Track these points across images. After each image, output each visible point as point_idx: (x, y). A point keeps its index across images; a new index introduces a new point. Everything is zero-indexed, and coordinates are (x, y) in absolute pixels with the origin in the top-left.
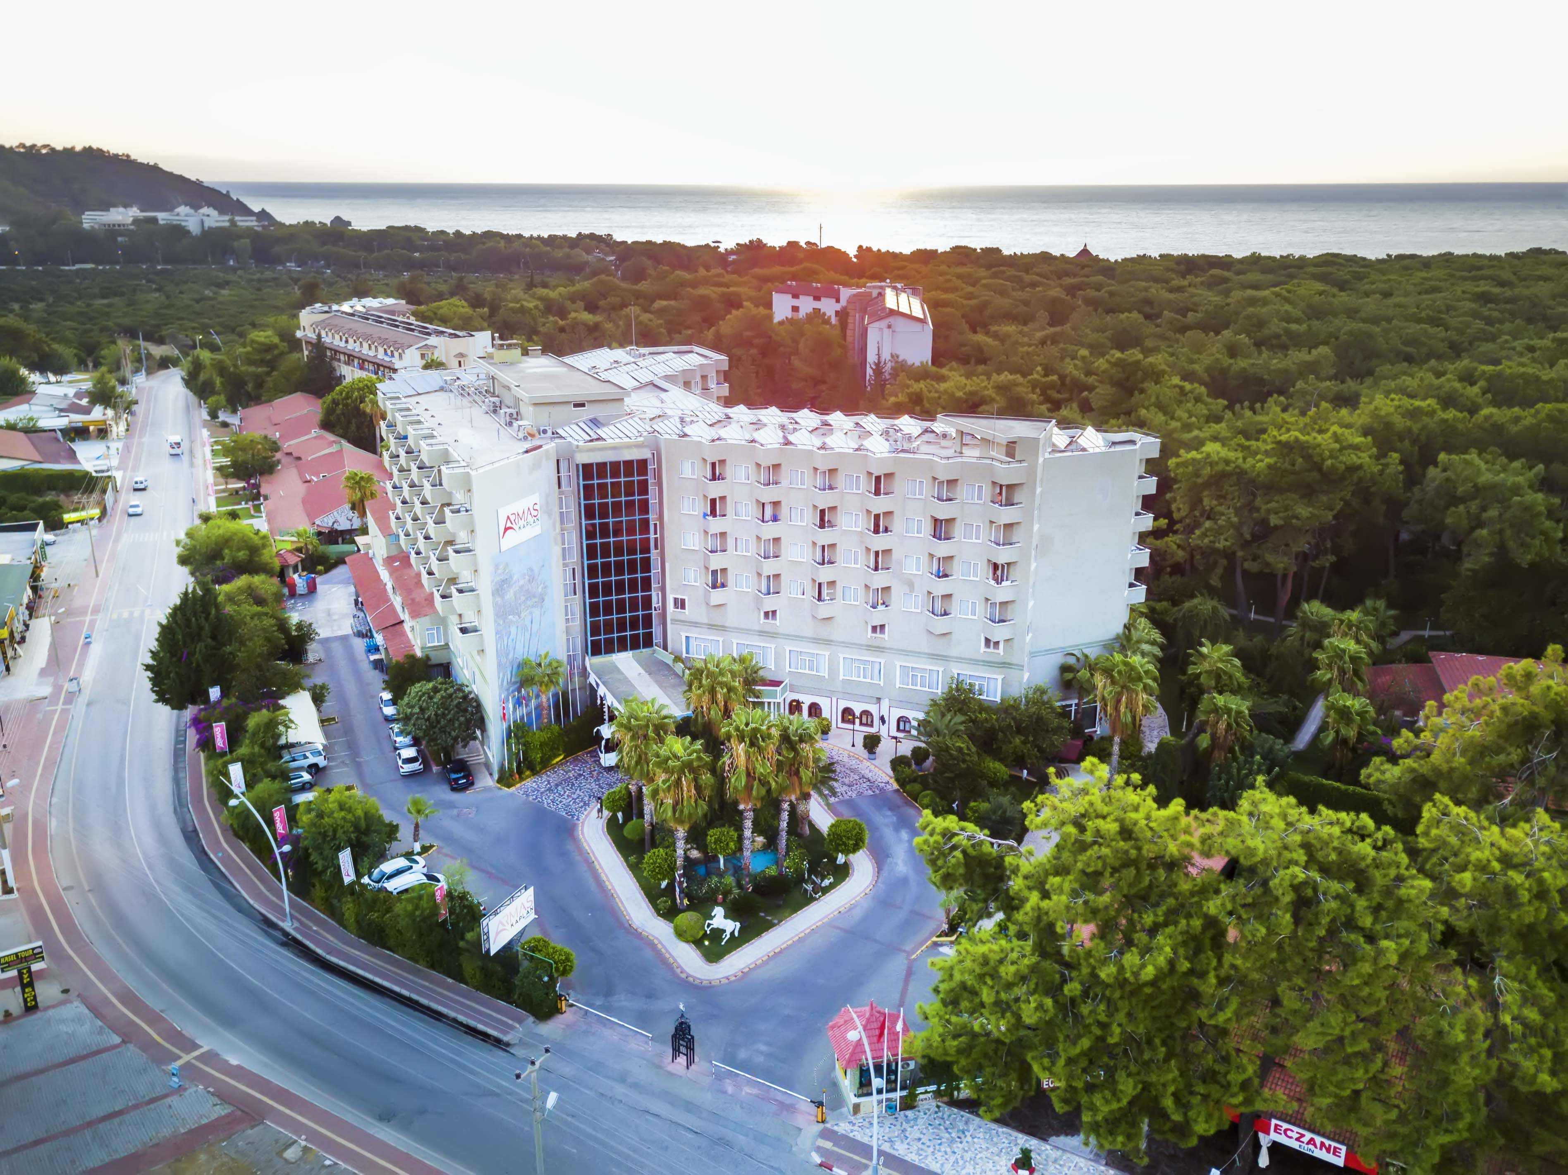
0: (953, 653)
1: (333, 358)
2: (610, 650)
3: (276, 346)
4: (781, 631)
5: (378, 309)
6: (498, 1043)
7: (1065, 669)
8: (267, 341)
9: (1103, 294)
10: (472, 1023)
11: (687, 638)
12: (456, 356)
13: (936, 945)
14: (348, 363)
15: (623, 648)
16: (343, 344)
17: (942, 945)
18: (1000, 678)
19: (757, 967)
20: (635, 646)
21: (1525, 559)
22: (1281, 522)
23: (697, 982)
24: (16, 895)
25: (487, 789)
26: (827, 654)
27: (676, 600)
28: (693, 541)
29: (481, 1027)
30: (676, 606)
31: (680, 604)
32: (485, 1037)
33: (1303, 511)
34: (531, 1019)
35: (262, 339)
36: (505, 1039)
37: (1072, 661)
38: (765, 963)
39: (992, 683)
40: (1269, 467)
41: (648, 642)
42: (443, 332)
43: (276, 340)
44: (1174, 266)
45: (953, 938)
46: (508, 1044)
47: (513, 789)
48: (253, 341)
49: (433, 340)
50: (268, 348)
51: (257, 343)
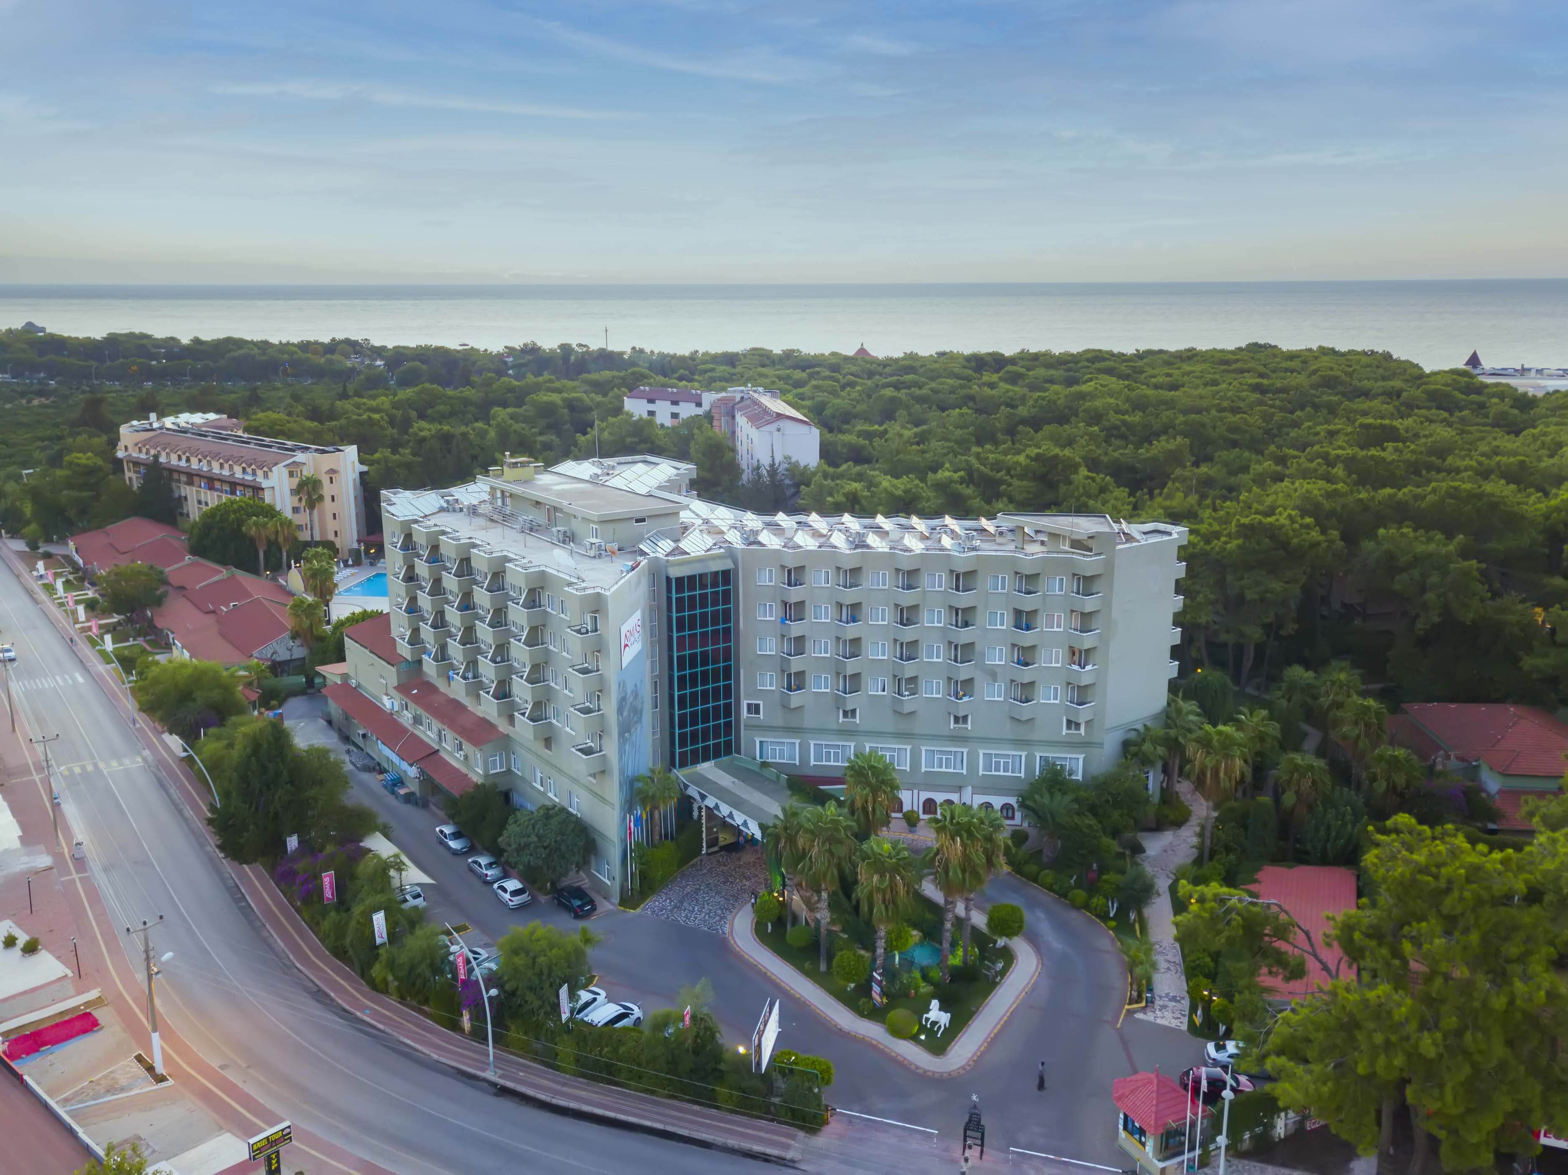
0: (1037, 736)
1: (171, 479)
2: (695, 761)
3: (100, 469)
4: (861, 729)
5: (204, 425)
6: (781, 1162)
7: (1126, 745)
8: (89, 462)
9: (925, 391)
10: (746, 1145)
11: (761, 743)
12: (328, 472)
13: (1130, 1012)
14: (190, 483)
15: (706, 759)
16: (183, 463)
17: (1135, 1011)
18: (1081, 757)
19: (983, 1053)
20: (717, 755)
21: (1468, 617)
22: (1256, 597)
23: (936, 1076)
24: (171, 1082)
25: (609, 913)
26: (909, 748)
27: (749, 705)
28: (770, 647)
29: (757, 1148)
30: (749, 711)
31: (754, 709)
32: (765, 1158)
33: (1276, 586)
34: (801, 1134)
35: (83, 461)
36: (789, 1155)
37: (1133, 735)
38: (988, 1049)
39: (1074, 762)
40: (1239, 547)
41: (728, 752)
42: (308, 448)
43: (99, 462)
44: (966, 364)
45: (1143, 1004)
46: (793, 1161)
47: (638, 910)
48: (71, 463)
49: (300, 457)
50: (91, 471)
51: (78, 465)
